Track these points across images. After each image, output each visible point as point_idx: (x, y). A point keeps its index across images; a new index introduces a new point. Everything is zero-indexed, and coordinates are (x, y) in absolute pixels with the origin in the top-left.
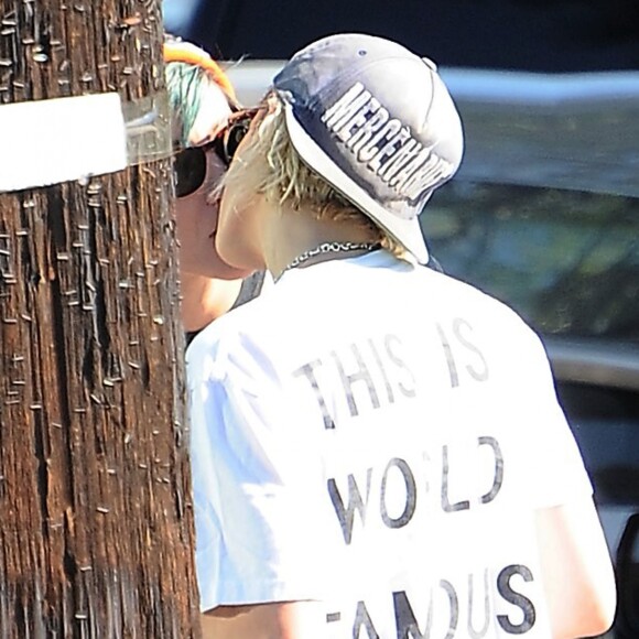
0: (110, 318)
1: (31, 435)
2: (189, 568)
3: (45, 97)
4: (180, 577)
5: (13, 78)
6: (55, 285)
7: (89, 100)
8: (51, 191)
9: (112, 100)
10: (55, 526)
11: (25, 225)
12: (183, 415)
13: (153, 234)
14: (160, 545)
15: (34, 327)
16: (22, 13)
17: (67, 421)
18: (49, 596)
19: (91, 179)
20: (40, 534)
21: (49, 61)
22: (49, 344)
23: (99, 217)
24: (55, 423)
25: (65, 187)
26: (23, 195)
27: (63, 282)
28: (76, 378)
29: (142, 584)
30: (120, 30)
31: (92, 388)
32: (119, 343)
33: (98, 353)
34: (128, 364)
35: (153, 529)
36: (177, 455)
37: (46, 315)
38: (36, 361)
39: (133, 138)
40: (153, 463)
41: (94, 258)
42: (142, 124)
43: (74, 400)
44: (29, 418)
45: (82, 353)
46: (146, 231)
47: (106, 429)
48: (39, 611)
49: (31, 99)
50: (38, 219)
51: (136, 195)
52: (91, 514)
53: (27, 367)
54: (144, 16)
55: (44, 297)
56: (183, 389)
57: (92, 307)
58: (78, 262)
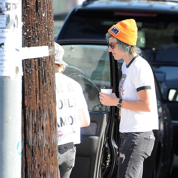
0: (46, 76)
1: (35, 91)
2: (55, 109)
3: (38, 46)
4: (54, 110)
5: (34, 43)
6: (39, 71)
7: (44, 47)
8: (39, 59)
9: (47, 47)
10: (38, 103)
11: (35, 63)
12: (55, 89)
13: (52, 65)
14: (52, 106)
15: (36, 76)
16: (35, 35)
17: (40, 89)
18: (37, 112)
19: (44, 57)
20: (36, 104)
21: (39, 41)
22: (38, 79)
23: (45, 62)
24: (38, 89)
25: (40, 58)
26: (35, 59)
27: (40, 71)
28: (41, 83)
29: (49, 111)
30: (48, 37)
31: (43, 85)
32: (47, 79)
33: (44, 80)
34: (48, 82)
35: (51, 104)
36: (54, 94)
37: (37, 75)
38: (36, 81)
39: (50, 52)
40: (51, 95)
41: (44, 68)
42: (51, 50)
43: (41, 86)
44: (35, 89)
45: (42, 80)
46: (51, 64)
47: (45, 90)
48: (35, 114)
49: (36, 46)
50: (37, 62)
51: (50, 59)
52: (43, 101)
53: (35, 82)
54: (52, 36)
55: (37, 72)
56: (55, 85)
57: (43, 74)
58: (42, 68)
